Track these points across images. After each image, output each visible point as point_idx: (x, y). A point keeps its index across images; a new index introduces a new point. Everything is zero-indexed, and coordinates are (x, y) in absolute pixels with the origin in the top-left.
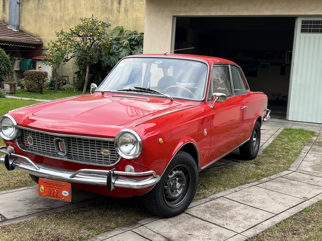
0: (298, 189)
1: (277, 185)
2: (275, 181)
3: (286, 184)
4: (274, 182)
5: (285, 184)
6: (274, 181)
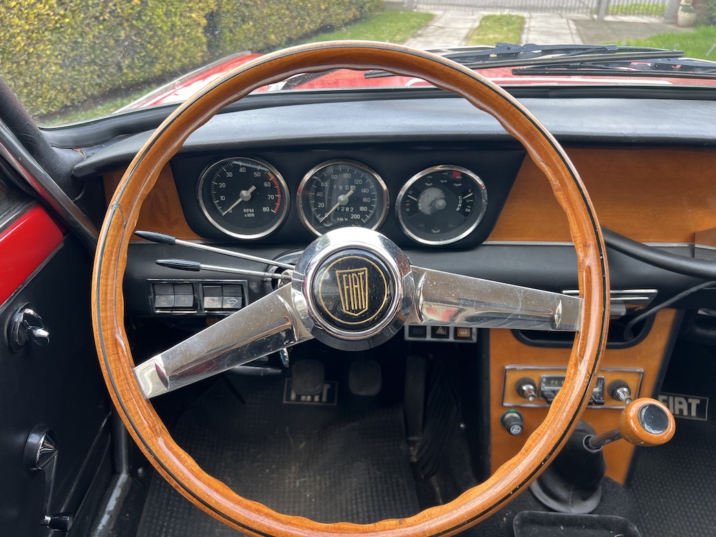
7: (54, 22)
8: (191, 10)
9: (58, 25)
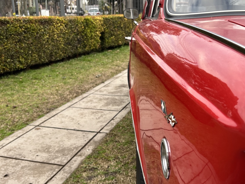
0: (42, 141)
1: (69, 143)
2: (73, 150)
3: (57, 149)
4: (74, 148)
5: (58, 147)
6: (75, 151)
7: (64, 32)
8: (97, 31)
9: (64, 33)
